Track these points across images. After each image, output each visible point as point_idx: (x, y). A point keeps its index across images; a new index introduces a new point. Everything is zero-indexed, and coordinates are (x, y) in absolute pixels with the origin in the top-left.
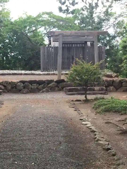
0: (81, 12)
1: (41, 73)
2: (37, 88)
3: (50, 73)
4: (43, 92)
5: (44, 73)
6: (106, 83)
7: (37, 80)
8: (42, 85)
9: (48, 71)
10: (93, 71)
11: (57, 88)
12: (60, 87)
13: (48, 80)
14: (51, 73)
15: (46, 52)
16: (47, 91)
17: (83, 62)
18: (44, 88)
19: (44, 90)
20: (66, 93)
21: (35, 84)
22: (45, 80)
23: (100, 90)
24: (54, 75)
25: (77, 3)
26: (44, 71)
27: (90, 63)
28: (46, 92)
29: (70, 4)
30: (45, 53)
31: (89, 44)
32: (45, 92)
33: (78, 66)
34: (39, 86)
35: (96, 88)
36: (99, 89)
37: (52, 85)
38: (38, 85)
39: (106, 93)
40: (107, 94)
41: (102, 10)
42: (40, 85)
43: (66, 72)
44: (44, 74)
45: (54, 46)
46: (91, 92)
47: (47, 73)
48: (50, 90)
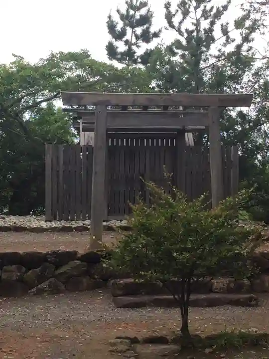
0: (166, 59)
1: (44, 226)
2: (21, 280)
3: (73, 226)
4: (40, 293)
5: (54, 224)
6: (249, 262)
7: (21, 252)
8: (38, 270)
9: (67, 220)
10: (212, 230)
11: (85, 281)
12: (96, 277)
13: (56, 254)
14: (74, 224)
15: (61, 162)
16: (54, 291)
17: (174, 196)
18: (41, 278)
19: (44, 285)
20: (114, 301)
21: (14, 266)
22: (48, 254)
23: (229, 290)
24: (84, 232)
25: (156, 35)
26: (55, 219)
27: (200, 199)
28: (48, 294)
29: (137, 37)
30: (58, 163)
31: (189, 138)
32: (45, 294)
33: (154, 209)
34: (26, 272)
35: (219, 282)
36: (228, 284)
37: (73, 269)
38: (24, 269)
39: (253, 303)
40: (257, 305)
41: (223, 49)
42: (30, 269)
43: (121, 221)
44: (53, 230)
45: (87, 143)
46: (203, 296)
47: (63, 224)
48: (63, 287)
